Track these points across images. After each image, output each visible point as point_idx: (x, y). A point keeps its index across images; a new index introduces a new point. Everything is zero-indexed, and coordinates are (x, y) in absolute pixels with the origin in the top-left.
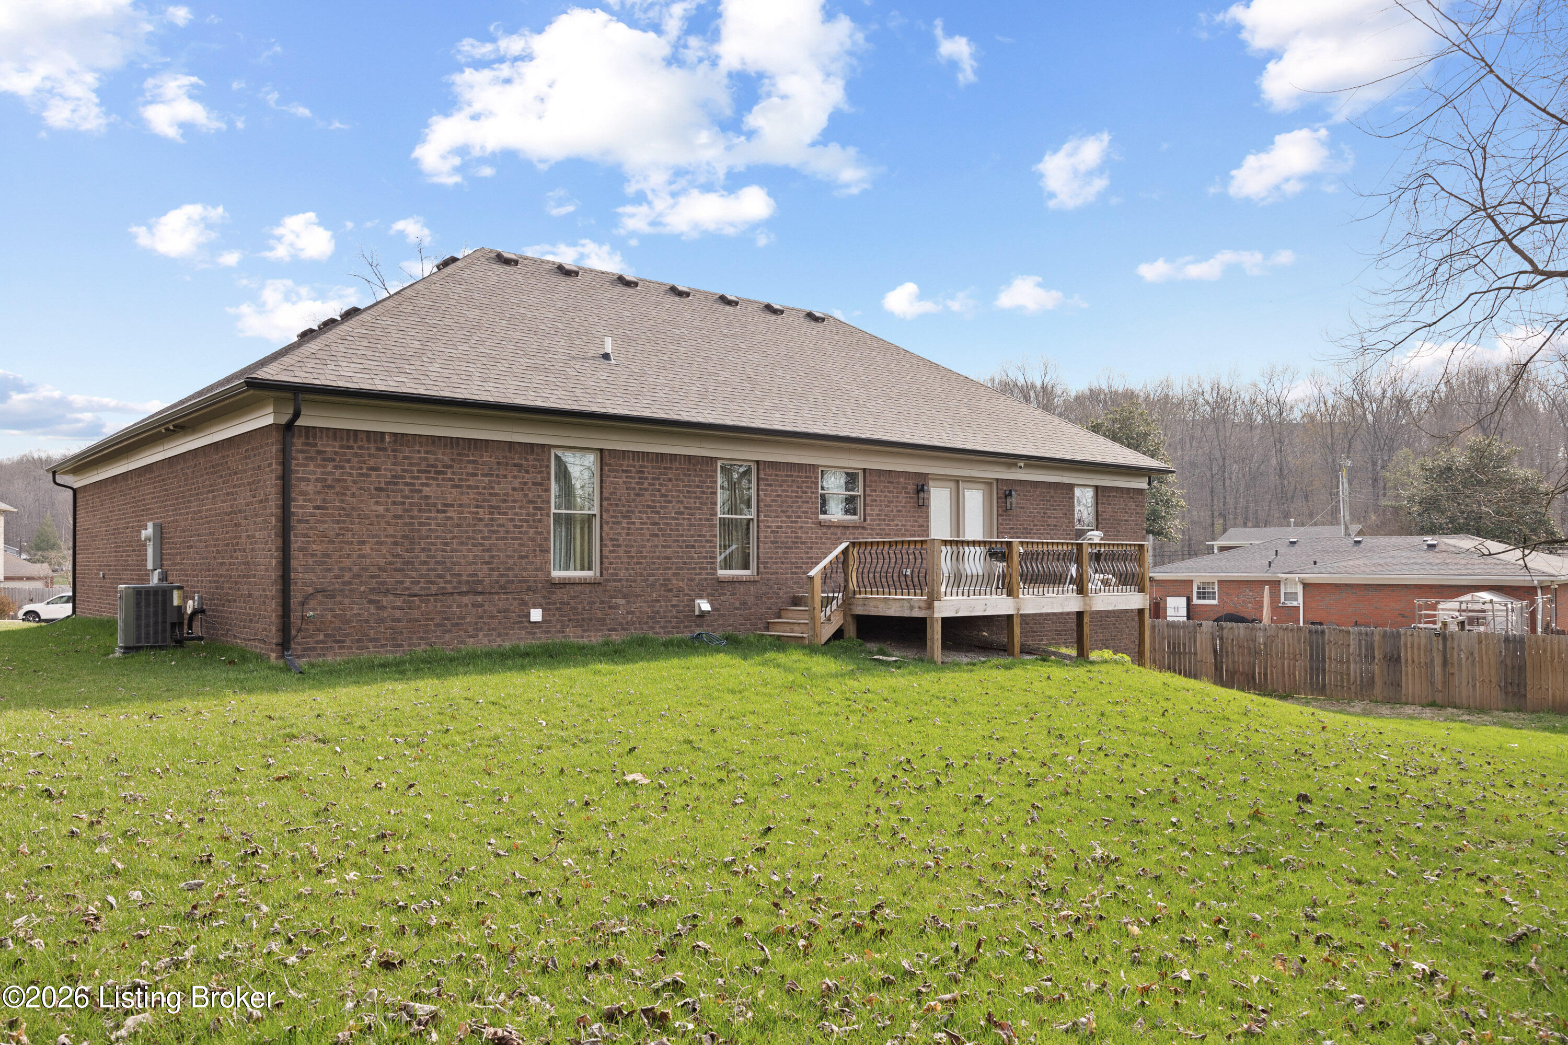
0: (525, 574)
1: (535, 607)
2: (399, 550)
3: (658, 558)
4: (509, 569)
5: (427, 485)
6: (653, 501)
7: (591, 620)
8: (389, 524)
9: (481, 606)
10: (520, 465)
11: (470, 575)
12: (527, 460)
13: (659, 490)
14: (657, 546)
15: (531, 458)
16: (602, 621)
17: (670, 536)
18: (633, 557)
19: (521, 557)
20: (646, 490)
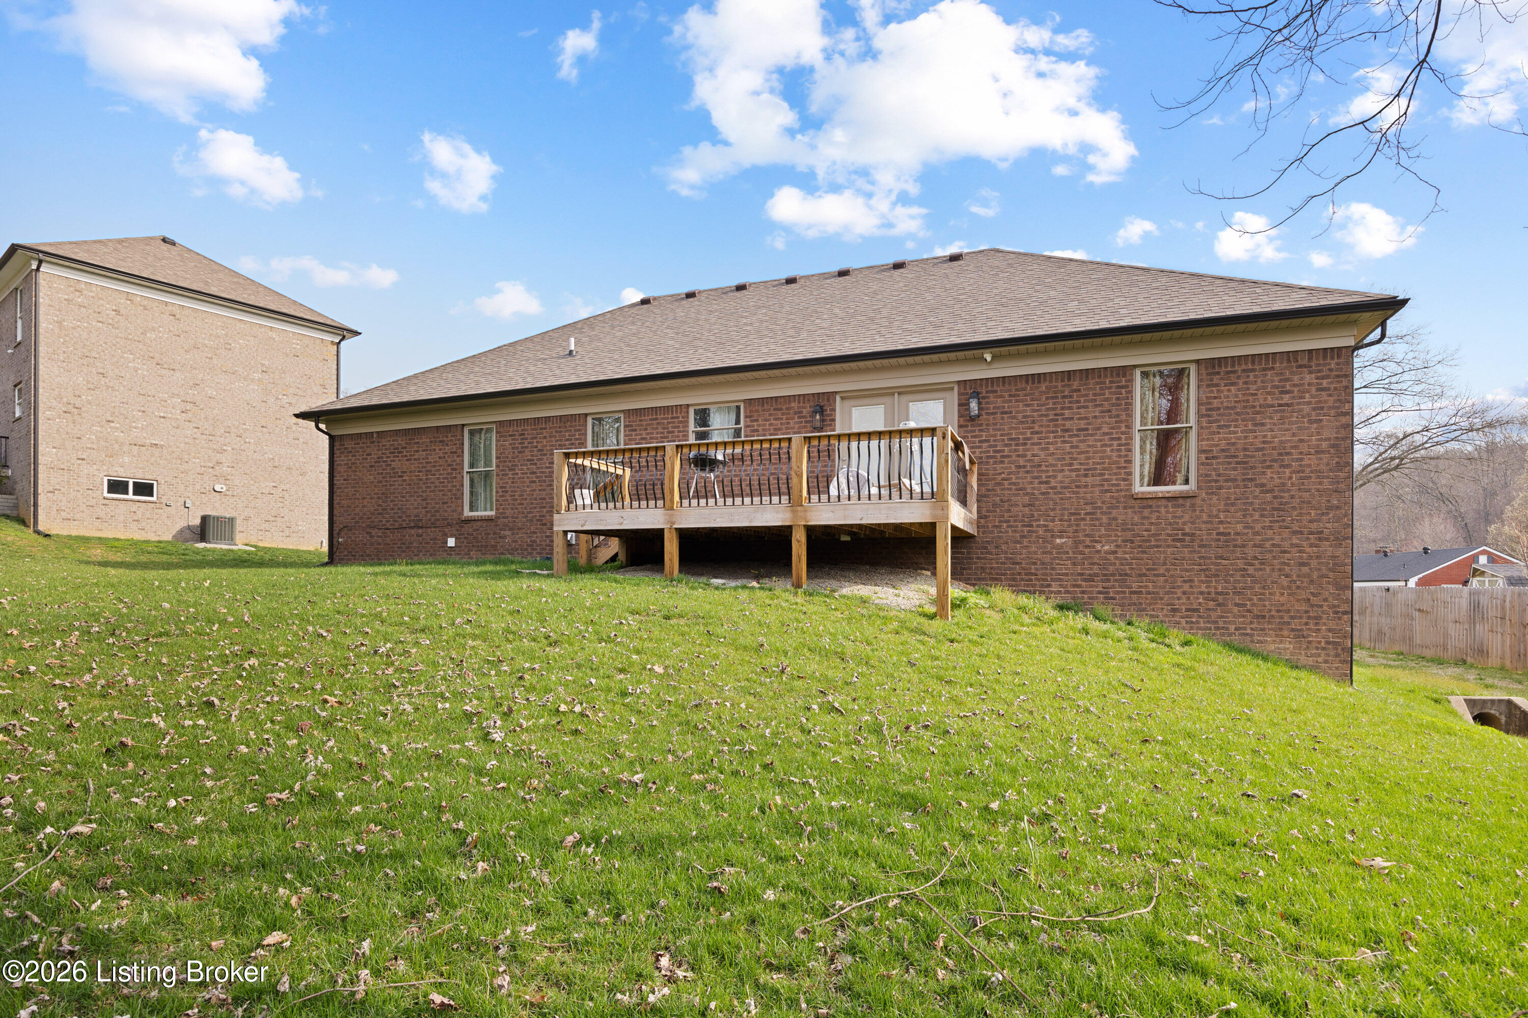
0: (446, 514)
1: (451, 537)
2: (380, 502)
3: (536, 499)
4: (437, 511)
5: (394, 461)
6: (532, 455)
7: (487, 546)
8: (375, 486)
9: (421, 536)
10: (443, 441)
11: (416, 516)
12: (447, 437)
13: (536, 447)
14: (534, 490)
15: (449, 435)
16: (494, 547)
17: (545, 481)
18: (516, 500)
19: (444, 503)
20: (527, 447)
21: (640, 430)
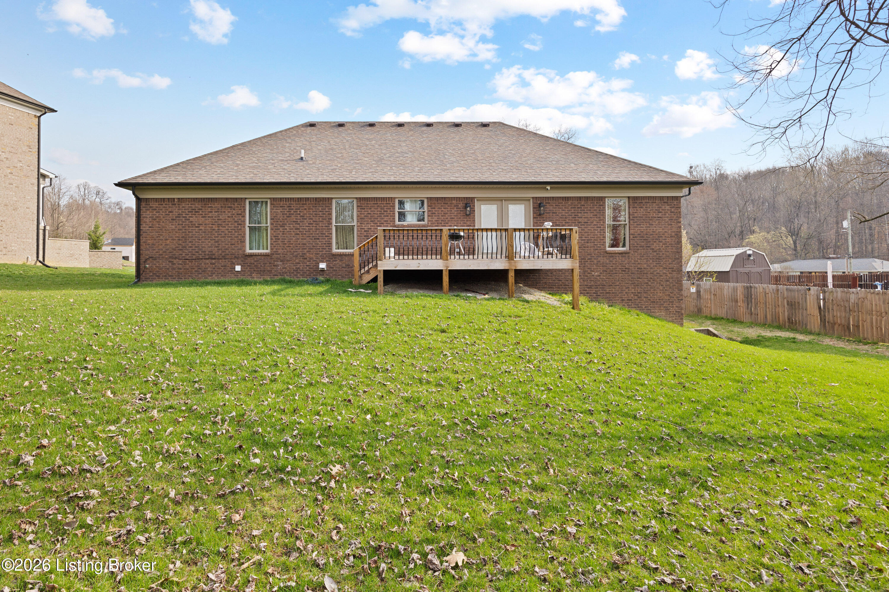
0: (233, 251)
1: (238, 265)
2: (180, 242)
3: (299, 244)
4: (226, 249)
5: (192, 217)
6: (296, 219)
7: (264, 271)
8: (176, 232)
9: (214, 264)
10: (231, 207)
11: (209, 252)
12: (234, 205)
13: (299, 214)
14: (298, 239)
15: (236, 204)
16: (270, 271)
17: (305, 234)
18: (286, 244)
19: (232, 244)
20: (292, 214)
21: (367, 209)
